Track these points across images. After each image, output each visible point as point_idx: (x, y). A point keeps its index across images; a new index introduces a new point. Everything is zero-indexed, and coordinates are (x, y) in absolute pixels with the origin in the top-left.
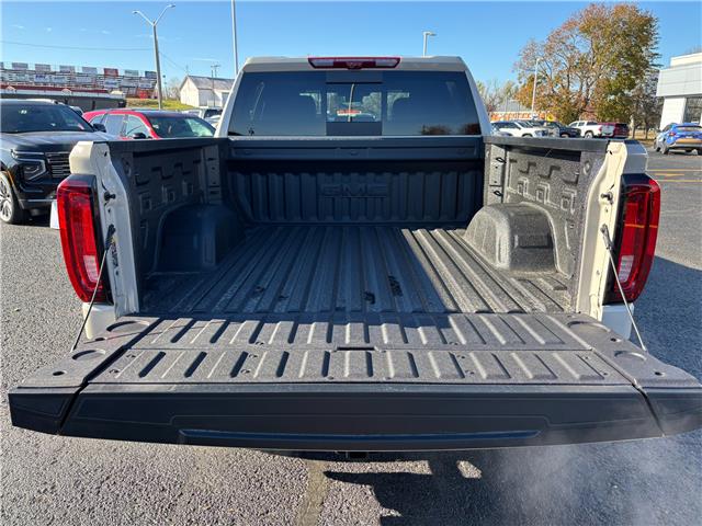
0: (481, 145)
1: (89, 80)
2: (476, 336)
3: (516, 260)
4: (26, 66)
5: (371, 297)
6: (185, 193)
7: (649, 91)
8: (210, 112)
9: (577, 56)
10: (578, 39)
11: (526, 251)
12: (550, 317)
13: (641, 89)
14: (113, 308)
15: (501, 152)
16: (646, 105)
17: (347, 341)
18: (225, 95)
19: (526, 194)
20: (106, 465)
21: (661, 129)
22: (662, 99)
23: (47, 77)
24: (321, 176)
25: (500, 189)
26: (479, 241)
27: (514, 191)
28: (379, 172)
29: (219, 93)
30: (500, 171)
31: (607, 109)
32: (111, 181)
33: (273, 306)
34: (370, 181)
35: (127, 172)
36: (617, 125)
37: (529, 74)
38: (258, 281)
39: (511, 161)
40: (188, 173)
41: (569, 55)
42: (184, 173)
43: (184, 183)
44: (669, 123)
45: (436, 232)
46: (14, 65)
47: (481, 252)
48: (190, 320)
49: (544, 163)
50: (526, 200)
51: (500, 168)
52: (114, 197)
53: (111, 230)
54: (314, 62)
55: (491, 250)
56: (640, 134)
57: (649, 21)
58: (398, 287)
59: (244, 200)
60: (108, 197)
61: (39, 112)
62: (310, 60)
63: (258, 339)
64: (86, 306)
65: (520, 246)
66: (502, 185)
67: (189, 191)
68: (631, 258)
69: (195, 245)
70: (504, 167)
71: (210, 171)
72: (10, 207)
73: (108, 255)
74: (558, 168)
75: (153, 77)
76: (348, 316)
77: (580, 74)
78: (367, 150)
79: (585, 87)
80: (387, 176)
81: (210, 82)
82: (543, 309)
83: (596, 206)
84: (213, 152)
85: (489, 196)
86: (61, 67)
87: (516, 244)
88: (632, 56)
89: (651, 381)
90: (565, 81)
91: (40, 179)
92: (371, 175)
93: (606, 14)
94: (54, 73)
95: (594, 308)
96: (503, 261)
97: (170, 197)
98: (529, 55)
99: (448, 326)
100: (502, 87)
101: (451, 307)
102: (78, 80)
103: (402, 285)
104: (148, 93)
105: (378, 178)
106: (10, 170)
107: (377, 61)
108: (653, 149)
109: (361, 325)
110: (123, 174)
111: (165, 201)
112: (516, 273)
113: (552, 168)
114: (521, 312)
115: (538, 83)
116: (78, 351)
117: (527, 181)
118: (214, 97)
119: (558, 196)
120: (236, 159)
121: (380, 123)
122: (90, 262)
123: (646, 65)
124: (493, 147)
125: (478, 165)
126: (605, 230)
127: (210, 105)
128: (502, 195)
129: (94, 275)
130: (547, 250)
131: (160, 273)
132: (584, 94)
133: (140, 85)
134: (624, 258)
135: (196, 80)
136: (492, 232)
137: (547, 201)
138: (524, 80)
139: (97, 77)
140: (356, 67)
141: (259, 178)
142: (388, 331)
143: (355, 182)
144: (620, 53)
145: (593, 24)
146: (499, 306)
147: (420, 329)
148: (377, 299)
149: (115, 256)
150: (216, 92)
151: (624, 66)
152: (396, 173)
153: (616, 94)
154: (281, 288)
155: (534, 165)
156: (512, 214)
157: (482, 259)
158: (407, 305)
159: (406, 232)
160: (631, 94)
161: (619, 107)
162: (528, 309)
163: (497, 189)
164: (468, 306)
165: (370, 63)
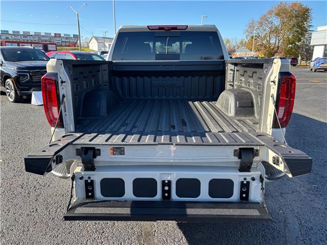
0: (224, 64)
1: (47, 39)
2: (217, 140)
3: (238, 112)
4: (19, 32)
5: (174, 127)
6: (93, 85)
7: (308, 43)
8: (103, 53)
9: (274, 26)
10: (274, 18)
11: (242, 108)
12: (249, 134)
13: (304, 42)
14: (64, 129)
15: (232, 67)
16: (306, 49)
17: (162, 141)
18: (110, 45)
19: (243, 85)
20: (59, 201)
21: (313, 60)
22: (314, 46)
23: (28, 37)
24: (153, 78)
25: (232, 83)
26: (222, 105)
27: (238, 84)
28: (179, 76)
29: (107, 45)
30: (232, 75)
31: (288, 51)
32: (64, 75)
33: (131, 130)
34: (175, 80)
35: (70, 73)
36: (292, 59)
37: (251, 35)
38: (125, 121)
39: (237, 71)
40: (95, 76)
41: (270, 26)
42: (93, 76)
43: (93, 80)
44: (316, 57)
45: (204, 103)
46: (13, 32)
47: (223, 110)
48: (96, 134)
49: (250, 71)
50: (243, 87)
51: (232, 74)
52: (65, 82)
53: (64, 96)
54: (150, 27)
55: (227, 109)
56: (303, 63)
57: (307, 10)
58: (185, 123)
59: (119, 89)
60: (62, 82)
61: (26, 52)
62: (148, 26)
63: (125, 141)
64: (53, 129)
65: (239, 107)
66: (233, 81)
67: (95, 83)
68: (283, 108)
69: (98, 106)
70: (234, 73)
71: (104, 76)
72: (13, 95)
73: (62, 107)
74: (256, 72)
75: (77, 37)
76: (163, 133)
77: (275, 35)
78: (174, 66)
79: (277, 41)
80: (182, 78)
81: (103, 39)
82: (247, 131)
83: (269, 86)
84: (105, 67)
85: (228, 86)
86: (35, 33)
87: (238, 106)
88: (299, 27)
89: (286, 154)
90: (268, 38)
91: (27, 82)
92: (175, 78)
93: (287, 7)
94: (32, 35)
95: (269, 130)
96: (232, 113)
97: (87, 86)
98: (251, 26)
99: (205, 136)
100: (239, 41)
101: (207, 130)
102: (42, 38)
103: (187, 122)
104: (75, 45)
105: (178, 79)
106: (14, 78)
107: (178, 27)
108: (309, 70)
109: (168, 136)
110: (69, 73)
111: (85, 87)
112: (237, 118)
113: (254, 72)
114: (237, 132)
115: (255, 39)
116: (51, 144)
117: (243, 79)
118: (105, 46)
119: (256, 84)
120: (115, 70)
121: (179, 55)
122: (55, 109)
123: (306, 31)
124: (229, 65)
125: (223, 73)
126: (272, 96)
127: (103, 50)
128: (233, 86)
129: (57, 116)
130: (251, 108)
131: (83, 118)
132: (277, 44)
133: (71, 41)
134: (280, 108)
135: (97, 39)
136: (227, 101)
137: (252, 87)
138: (249, 38)
139: (51, 37)
140: (168, 30)
141: (125, 79)
142: (180, 138)
143: (168, 81)
144: (294, 25)
145: (281, 12)
146: (228, 130)
147: (193, 138)
148: (176, 127)
149: (65, 108)
150: (106, 44)
151: (296, 31)
152: (186, 77)
153: (292, 44)
154: (135, 124)
155: (246, 71)
156: (236, 93)
157: (223, 113)
158: (188, 129)
159: (190, 103)
160: (299, 44)
161: (293, 50)
162: (241, 131)
163: (231, 83)
164: (215, 130)
165: (175, 28)
